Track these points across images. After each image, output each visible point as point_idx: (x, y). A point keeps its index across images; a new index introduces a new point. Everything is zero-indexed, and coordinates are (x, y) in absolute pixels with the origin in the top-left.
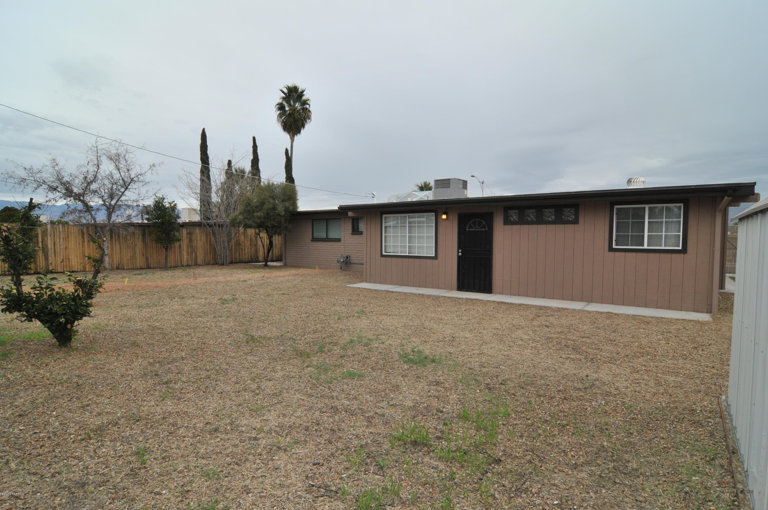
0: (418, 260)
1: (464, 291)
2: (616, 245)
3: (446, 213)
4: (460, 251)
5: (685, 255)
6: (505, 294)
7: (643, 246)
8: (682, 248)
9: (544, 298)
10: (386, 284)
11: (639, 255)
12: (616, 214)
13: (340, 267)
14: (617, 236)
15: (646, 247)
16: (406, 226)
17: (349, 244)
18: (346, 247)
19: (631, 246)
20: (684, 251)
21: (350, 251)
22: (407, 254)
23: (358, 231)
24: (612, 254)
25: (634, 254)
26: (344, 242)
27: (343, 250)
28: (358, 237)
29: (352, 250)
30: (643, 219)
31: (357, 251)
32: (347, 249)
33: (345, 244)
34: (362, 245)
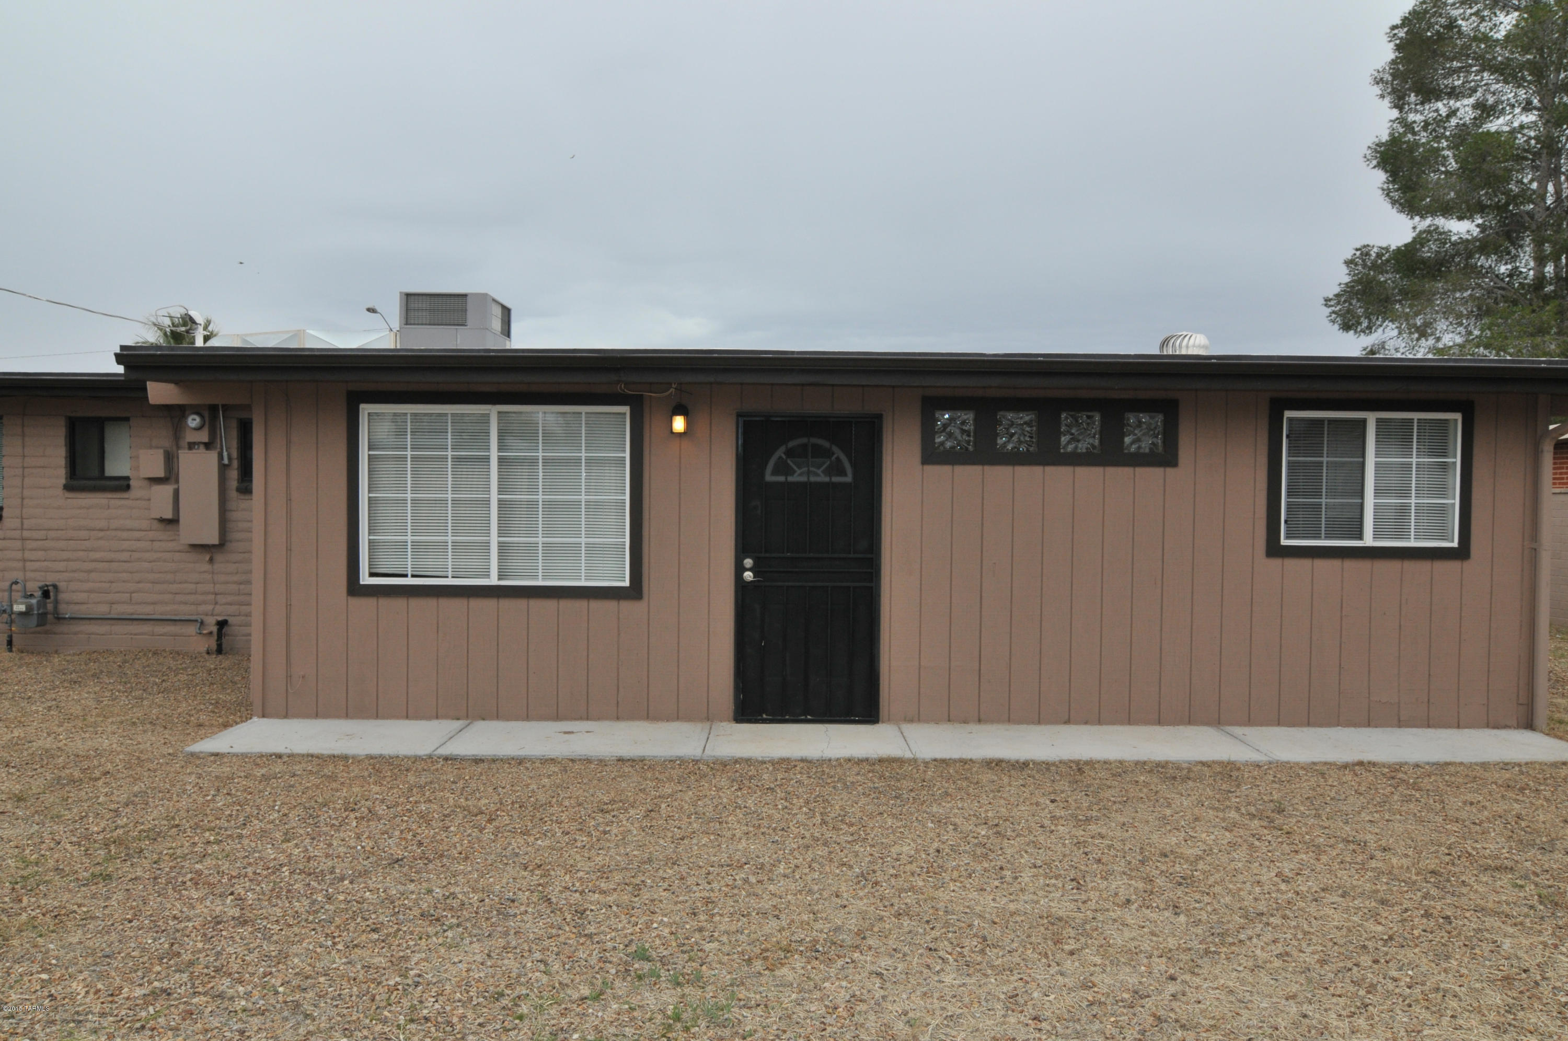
0: (550, 605)
1: (764, 721)
2: (1287, 538)
3: (680, 410)
4: (748, 562)
5: (1466, 564)
6: (927, 721)
7: (1360, 537)
8: (1460, 543)
9: (1068, 722)
10: (377, 717)
11: (1350, 565)
12: (1288, 436)
13: (4, 638)
14: (1289, 506)
15: (1369, 540)
16: (487, 459)
17: (52, 534)
18: (30, 544)
19: (1327, 538)
20: (1462, 553)
21: (61, 566)
22: (493, 581)
23: (102, 475)
24: (1276, 563)
25: (1335, 564)
26: (22, 524)
27: (18, 560)
28: (104, 502)
29: (68, 560)
30: (1362, 452)
31: (100, 565)
32: (40, 554)
33: (26, 534)
34: (125, 535)
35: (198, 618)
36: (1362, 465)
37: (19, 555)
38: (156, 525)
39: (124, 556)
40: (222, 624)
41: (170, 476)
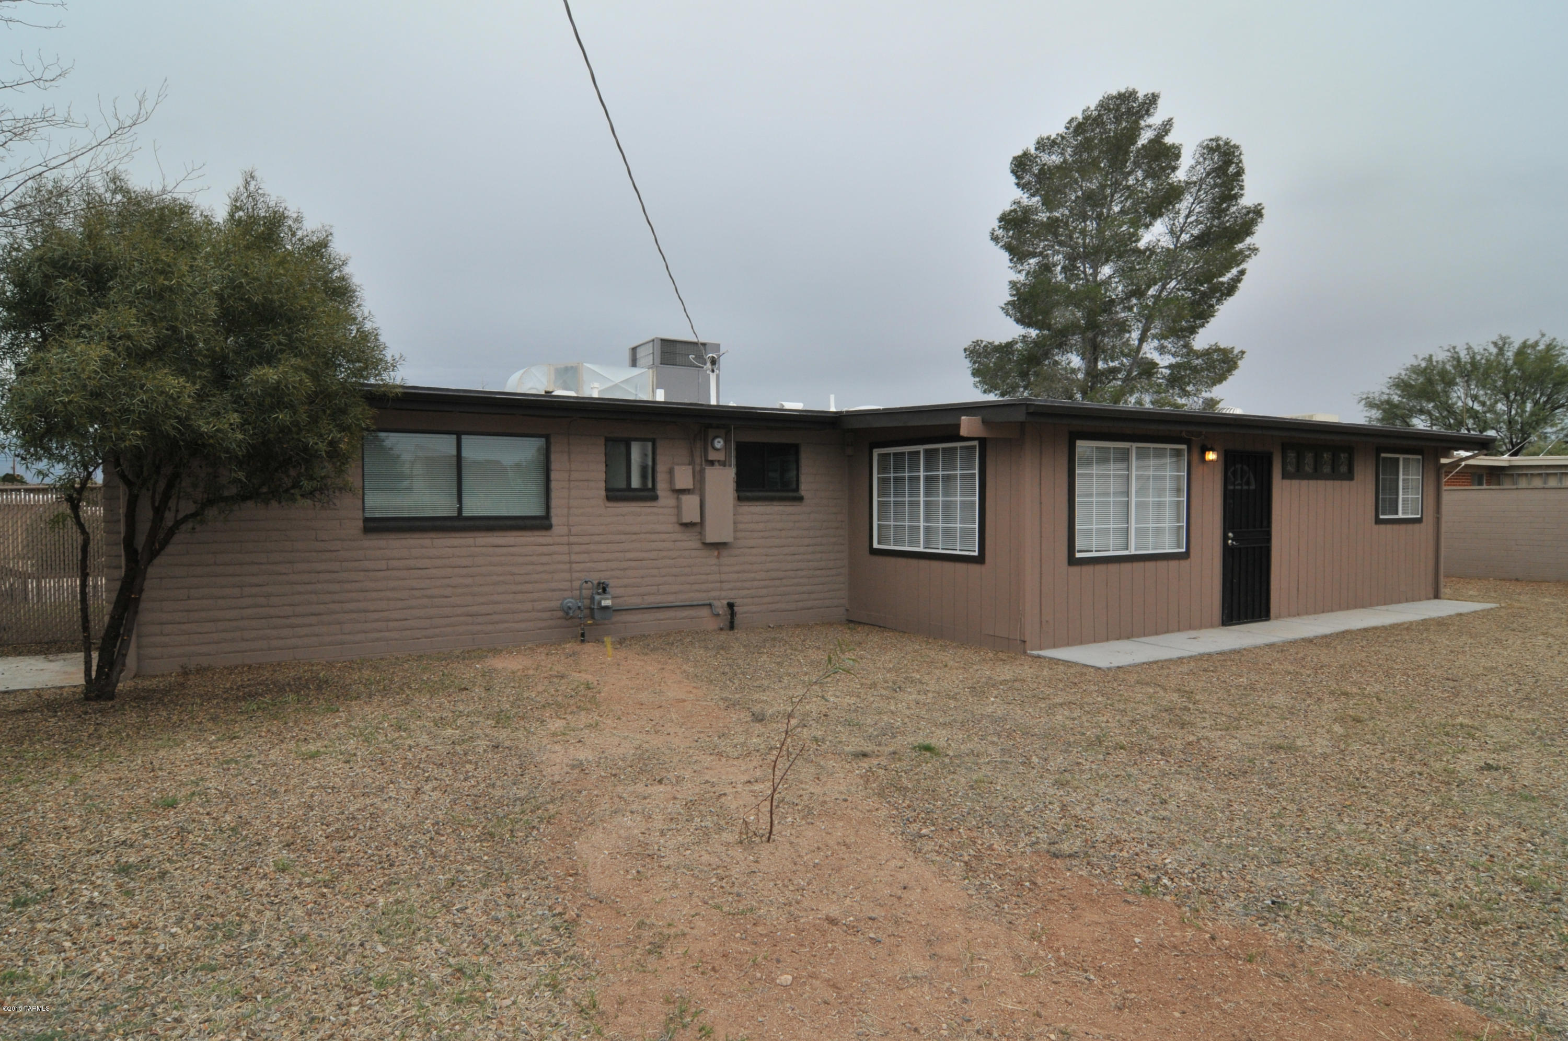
2: (1381, 515)
4: (1230, 535)
5: (1423, 525)
7: (1397, 513)
8: (1421, 515)
11: (1396, 527)
12: (1381, 466)
13: (577, 632)
14: (1381, 500)
15: (1400, 515)
16: (1128, 476)
17: (595, 539)
18: (576, 548)
19: (1391, 514)
20: (1422, 520)
22: (1132, 552)
23: (629, 488)
24: (1379, 527)
25: (1393, 527)
26: (570, 531)
27: (566, 563)
28: (638, 509)
29: (608, 561)
30: (1397, 474)
31: (633, 564)
32: (584, 557)
33: (573, 539)
34: (654, 537)
35: (707, 602)
36: (1397, 480)
37: (565, 558)
38: (677, 528)
39: (653, 555)
40: (731, 606)
41: (699, 487)
